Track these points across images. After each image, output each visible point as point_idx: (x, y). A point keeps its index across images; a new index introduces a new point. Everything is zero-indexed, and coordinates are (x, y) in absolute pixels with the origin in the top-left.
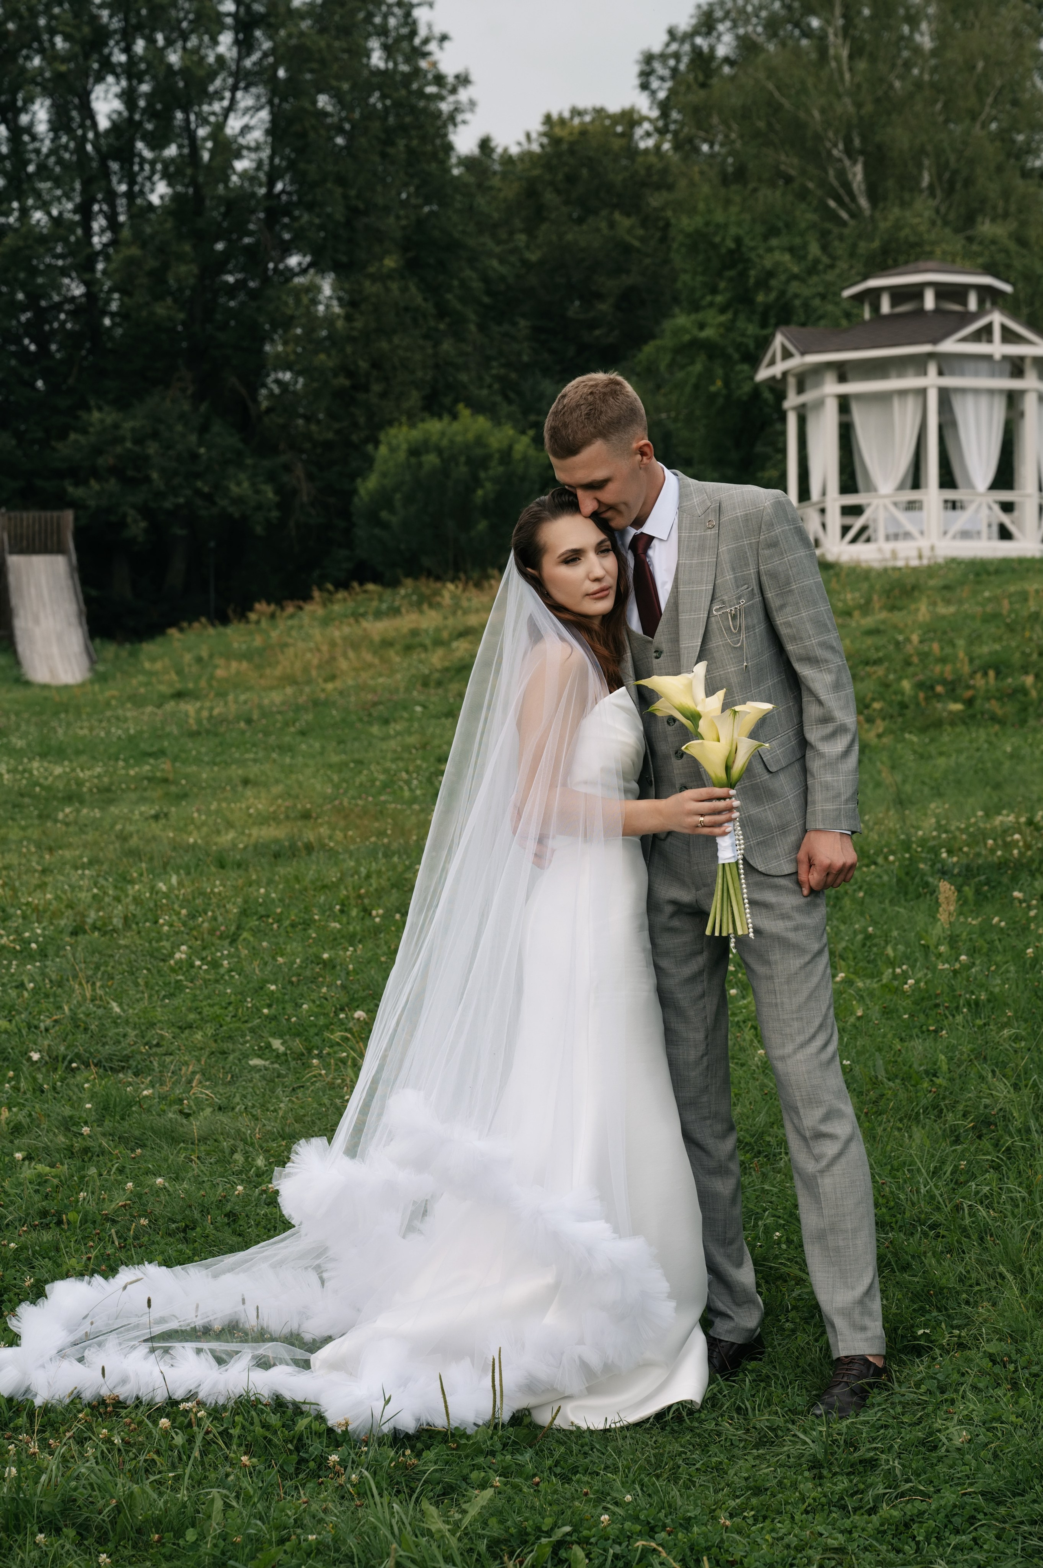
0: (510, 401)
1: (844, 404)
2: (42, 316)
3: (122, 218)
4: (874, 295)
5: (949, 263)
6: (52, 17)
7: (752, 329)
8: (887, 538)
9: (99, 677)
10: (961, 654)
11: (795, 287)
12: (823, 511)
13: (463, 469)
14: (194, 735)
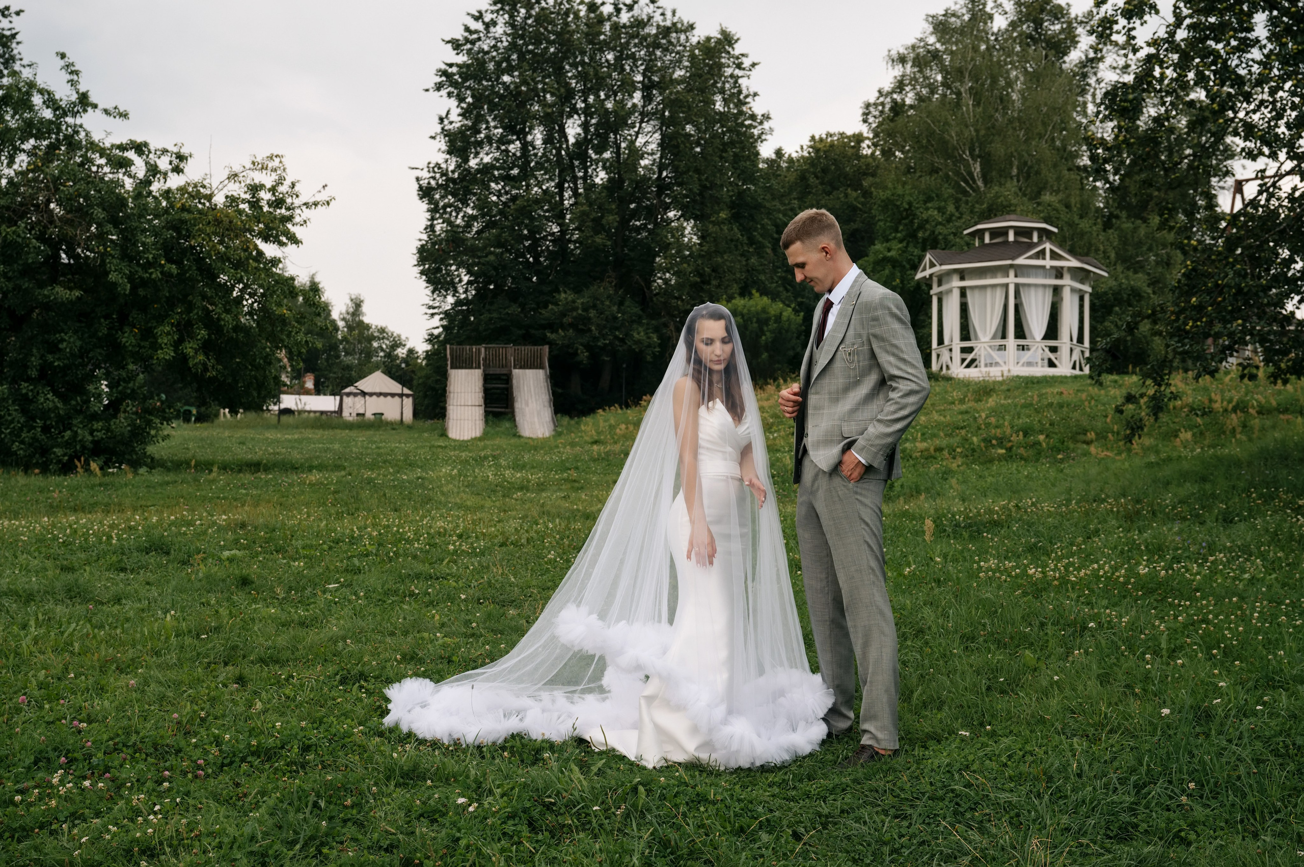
0: (787, 291)
1: (963, 292)
2: (536, 243)
3: (581, 191)
4: (981, 233)
5: (1024, 216)
6: (545, 84)
7: (917, 252)
8: (986, 365)
9: (558, 434)
10: (1006, 423)
11: (939, 229)
12: (951, 350)
13: (755, 325)
14: (595, 460)
